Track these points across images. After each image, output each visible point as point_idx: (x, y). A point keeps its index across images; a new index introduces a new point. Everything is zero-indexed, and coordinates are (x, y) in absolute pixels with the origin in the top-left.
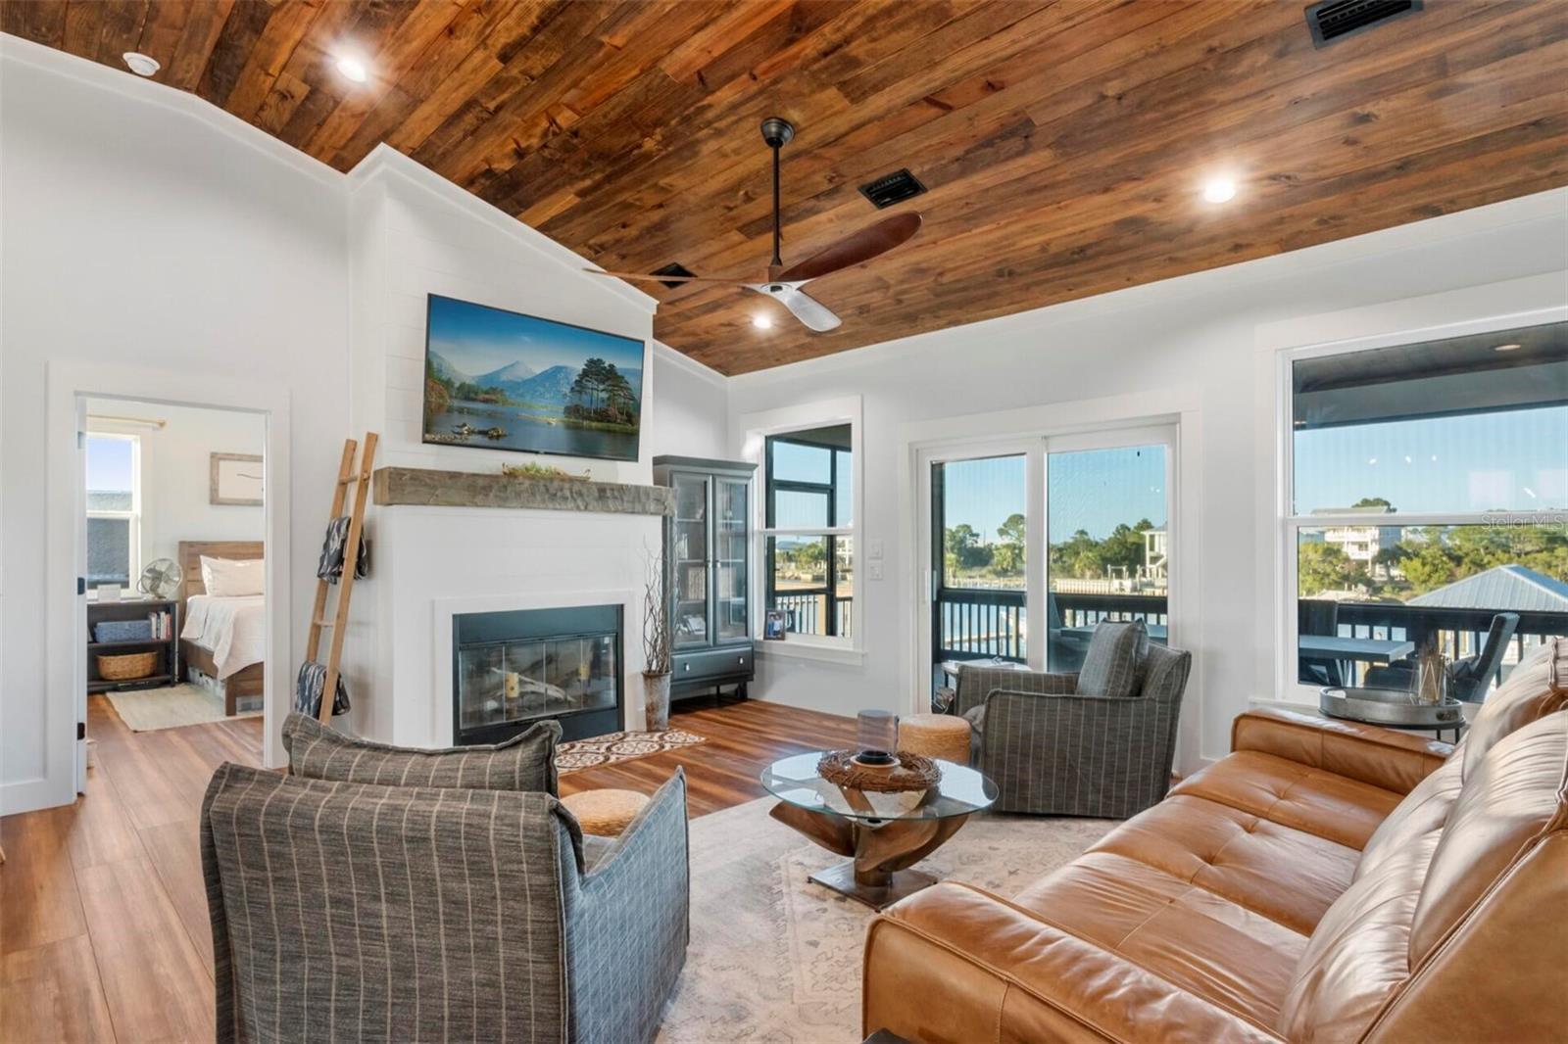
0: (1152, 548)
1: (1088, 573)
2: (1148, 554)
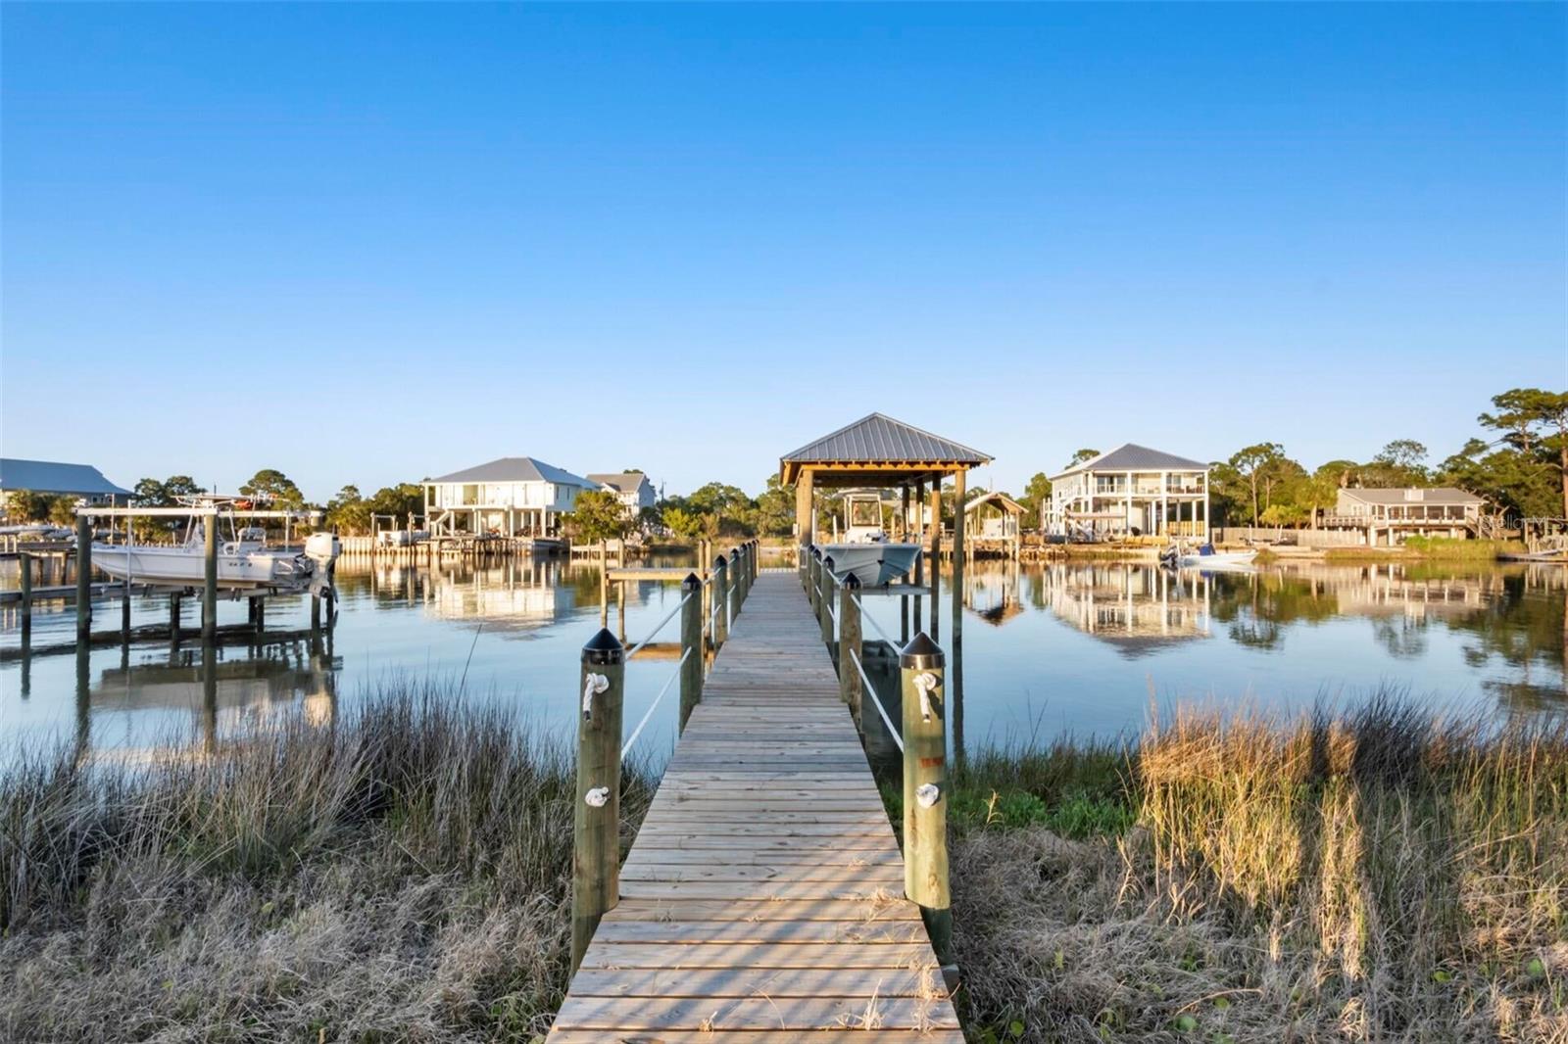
0: (432, 503)
1: (352, 531)
2: (427, 509)
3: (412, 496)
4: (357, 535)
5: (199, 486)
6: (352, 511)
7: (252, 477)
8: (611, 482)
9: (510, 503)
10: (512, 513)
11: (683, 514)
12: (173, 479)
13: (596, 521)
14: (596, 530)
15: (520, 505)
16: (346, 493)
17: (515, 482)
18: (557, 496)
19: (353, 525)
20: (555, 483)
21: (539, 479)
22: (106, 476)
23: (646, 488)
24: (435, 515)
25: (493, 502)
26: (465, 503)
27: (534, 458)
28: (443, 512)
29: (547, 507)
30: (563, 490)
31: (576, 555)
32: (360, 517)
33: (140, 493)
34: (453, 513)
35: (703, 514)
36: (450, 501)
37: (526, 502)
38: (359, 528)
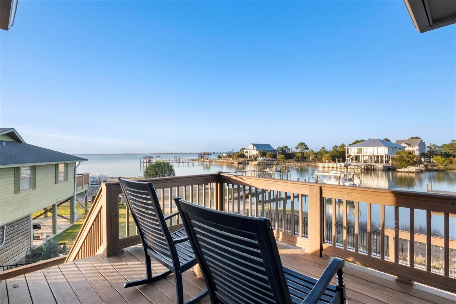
3: (342, 151)
4: (328, 162)
5: (289, 148)
6: (327, 156)
7: (298, 144)
8: (407, 143)
9: (372, 153)
10: (373, 156)
11: (442, 158)
12: (284, 146)
13: (405, 160)
14: (405, 163)
15: (376, 154)
16: (322, 149)
17: (374, 147)
18: (389, 151)
19: (327, 160)
20: (388, 147)
21: (382, 146)
22: (272, 146)
23: (422, 145)
24: (348, 157)
25: (367, 153)
26: (357, 153)
27: (380, 139)
28: (351, 155)
29: (385, 154)
30: (391, 149)
31: (399, 172)
32: (329, 157)
33: (278, 150)
34: (354, 156)
35: (451, 158)
36: (353, 153)
37: (378, 153)
38: (329, 160)
